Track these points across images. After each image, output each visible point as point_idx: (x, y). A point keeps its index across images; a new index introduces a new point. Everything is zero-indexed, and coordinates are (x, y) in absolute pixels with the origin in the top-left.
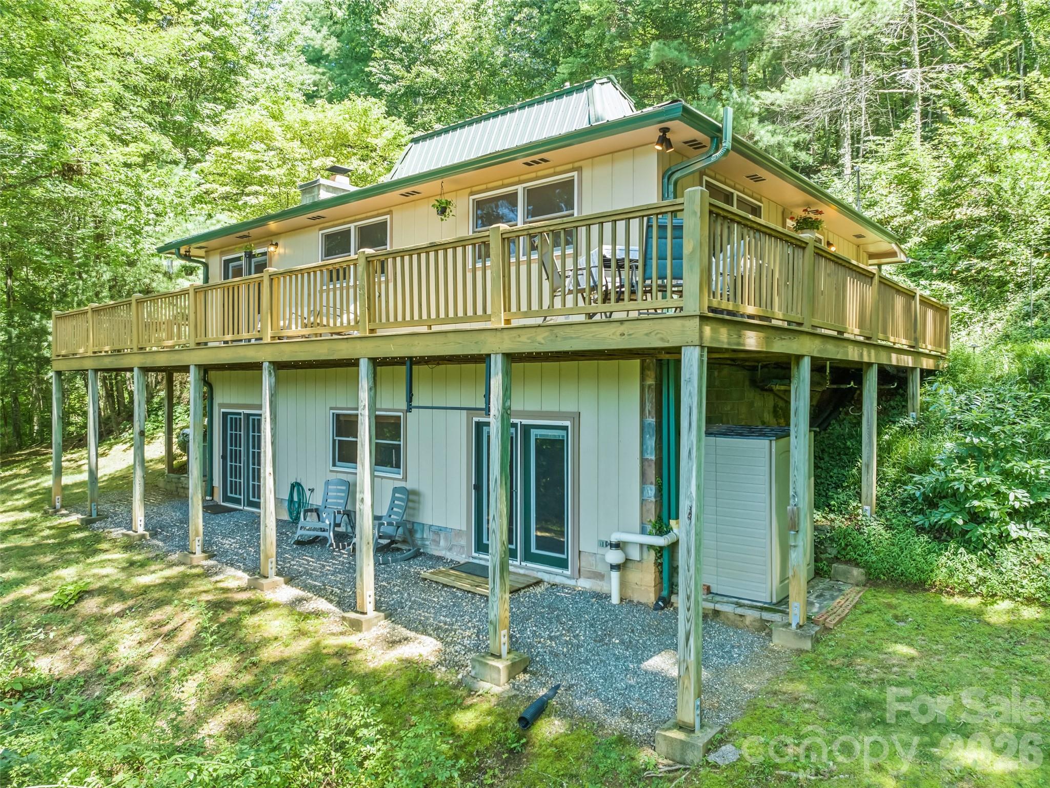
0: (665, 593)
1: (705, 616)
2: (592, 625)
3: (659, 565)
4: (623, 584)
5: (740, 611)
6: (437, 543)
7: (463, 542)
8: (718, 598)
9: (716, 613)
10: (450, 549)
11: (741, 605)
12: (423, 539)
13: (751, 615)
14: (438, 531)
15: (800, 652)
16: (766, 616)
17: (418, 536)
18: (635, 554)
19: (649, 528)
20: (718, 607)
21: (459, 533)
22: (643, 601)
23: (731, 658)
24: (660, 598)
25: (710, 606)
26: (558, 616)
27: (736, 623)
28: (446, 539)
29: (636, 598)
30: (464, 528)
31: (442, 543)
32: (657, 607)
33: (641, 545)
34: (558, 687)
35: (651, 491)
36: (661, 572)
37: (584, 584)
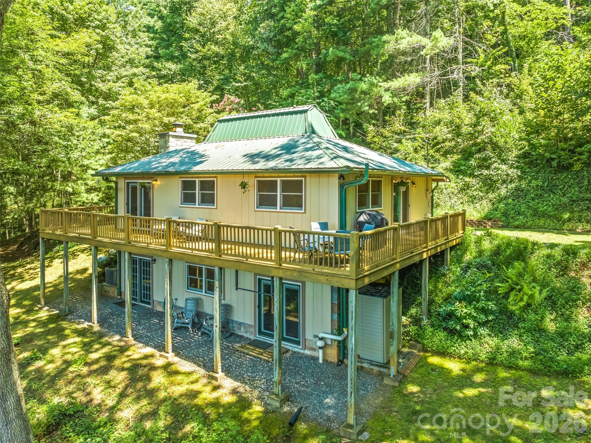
0: (341, 358)
1: (358, 369)
2: (312, 376)
3: (339, 346)
4: (324, 354)
5: (371, 367)
6: (240, 329)
7: (252, 330)
8: (363, 361)
9: (362, 367)
10: (246, 333)
11: (372, 365)
12: (233, 327)
13: (376, 369)
14: (240, 324)
15: (394, 387)
16: (382, 370)
17: (231, 325)
18: (329, 342)
19: (335, 331)
20: (363, 365)
21: (250, 326)
22: (332, 361)
23: (368, 391)
24: (339, 360)
25: (360, 364)
26: (298, 371)
27: (369, 373)
28: (244, 328)
29: (330, 359)
30: (253, 324)
31: (242, 329)
32: (338, 365)
33: (332, 339)
34: (302, 407)
35: (336, 316)
36: (340, 349)
37: (307, 352)
